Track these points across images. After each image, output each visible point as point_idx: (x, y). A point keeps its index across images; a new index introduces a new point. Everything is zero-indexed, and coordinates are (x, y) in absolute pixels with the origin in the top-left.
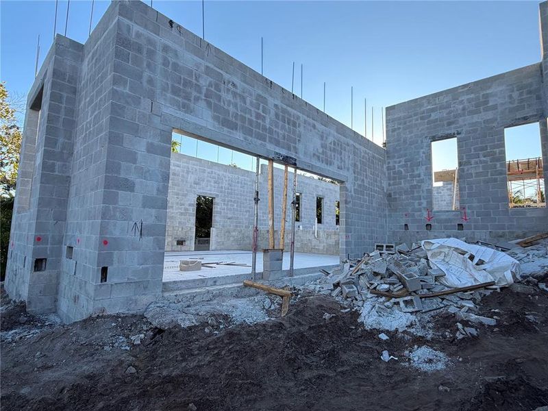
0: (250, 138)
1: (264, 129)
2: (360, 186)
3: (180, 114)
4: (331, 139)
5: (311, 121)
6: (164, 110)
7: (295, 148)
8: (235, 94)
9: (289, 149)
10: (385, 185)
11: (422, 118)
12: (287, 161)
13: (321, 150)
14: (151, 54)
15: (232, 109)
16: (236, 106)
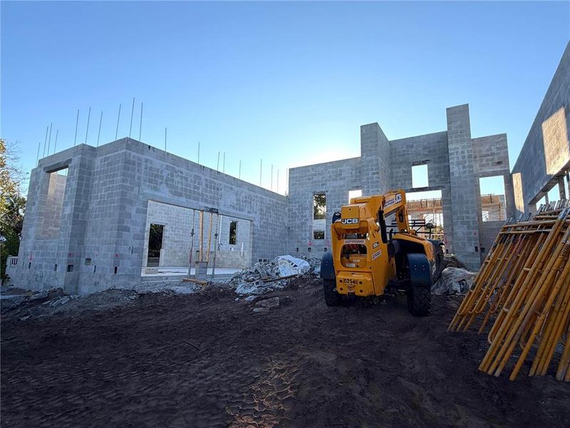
0: (189, 200)
1: (199, 194)
2: (265, 223)
3: (153, 192)
4: (243, 195)
5: (230, 186)
6: (145, 191)
7: (217, 203)
8: (181, 177)
9: (213, 203)
10: (286, 221)
11: (309, 179)
12: (212, 211)
13: (235, 202)
14: (140, 165)
15: (180, 186)
16: (182, 184)
